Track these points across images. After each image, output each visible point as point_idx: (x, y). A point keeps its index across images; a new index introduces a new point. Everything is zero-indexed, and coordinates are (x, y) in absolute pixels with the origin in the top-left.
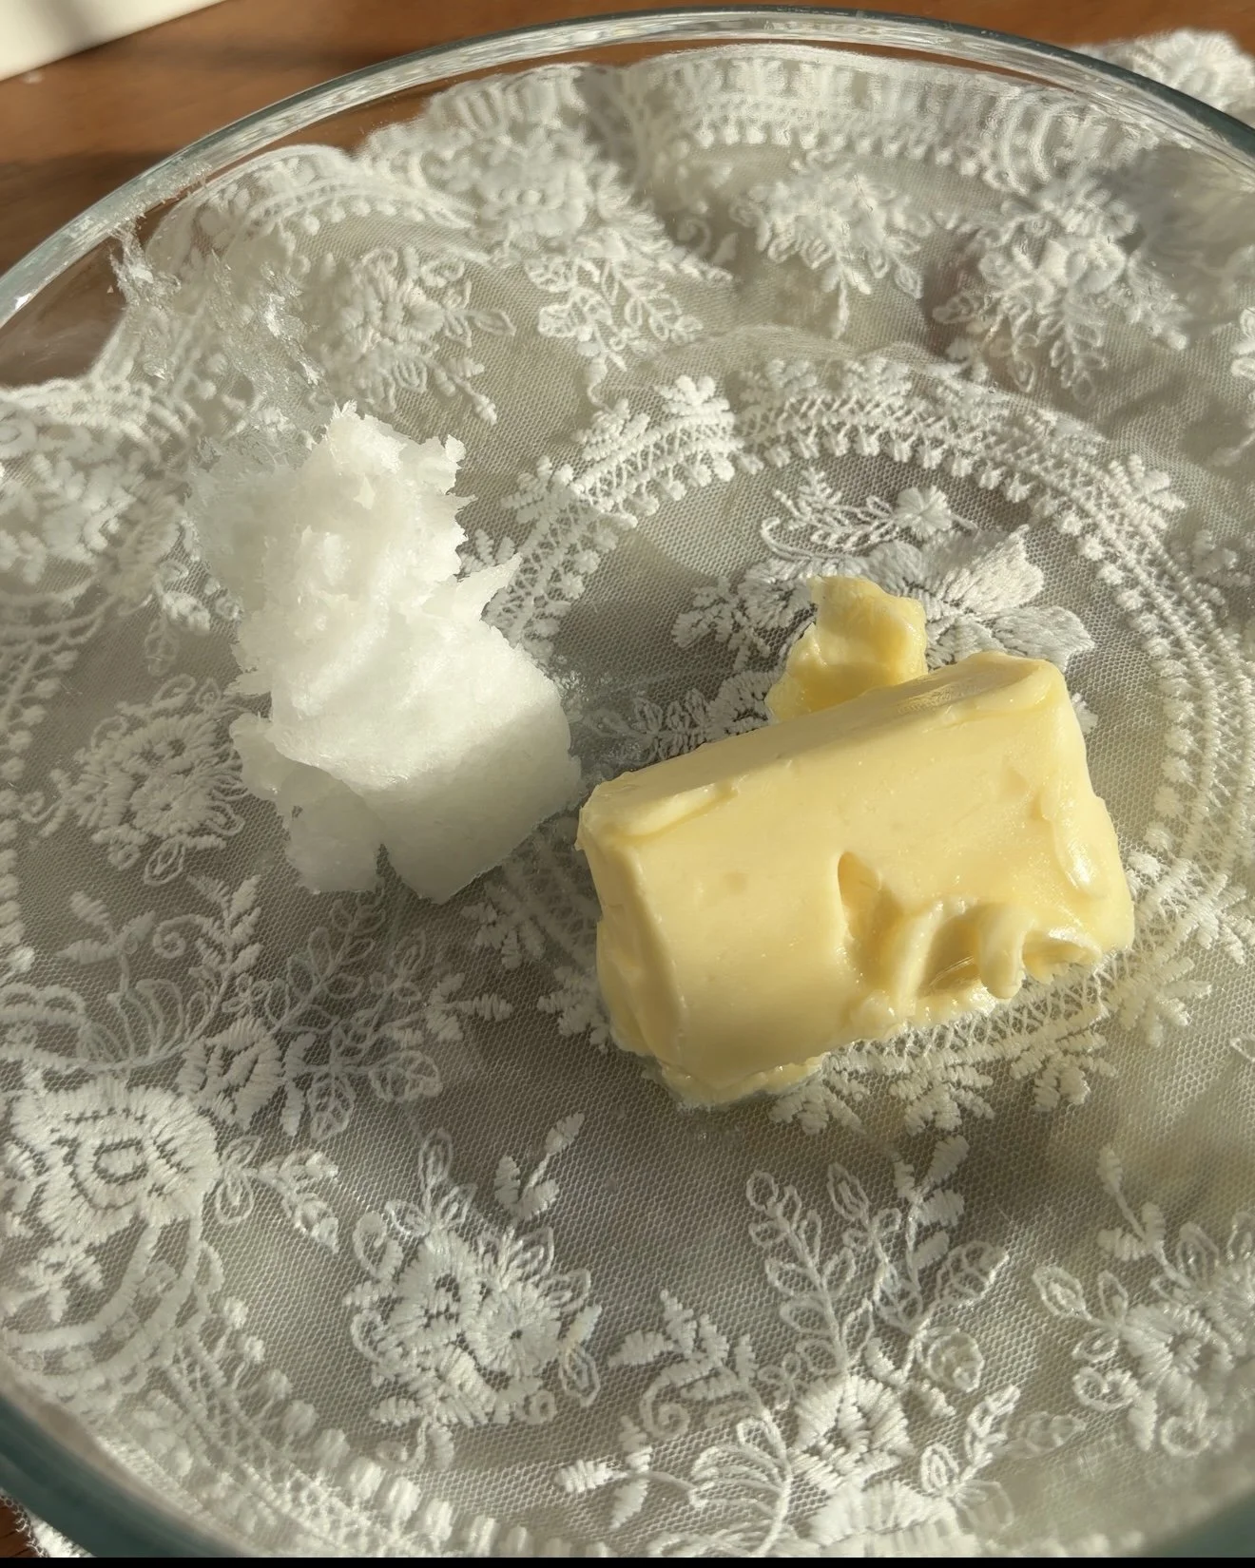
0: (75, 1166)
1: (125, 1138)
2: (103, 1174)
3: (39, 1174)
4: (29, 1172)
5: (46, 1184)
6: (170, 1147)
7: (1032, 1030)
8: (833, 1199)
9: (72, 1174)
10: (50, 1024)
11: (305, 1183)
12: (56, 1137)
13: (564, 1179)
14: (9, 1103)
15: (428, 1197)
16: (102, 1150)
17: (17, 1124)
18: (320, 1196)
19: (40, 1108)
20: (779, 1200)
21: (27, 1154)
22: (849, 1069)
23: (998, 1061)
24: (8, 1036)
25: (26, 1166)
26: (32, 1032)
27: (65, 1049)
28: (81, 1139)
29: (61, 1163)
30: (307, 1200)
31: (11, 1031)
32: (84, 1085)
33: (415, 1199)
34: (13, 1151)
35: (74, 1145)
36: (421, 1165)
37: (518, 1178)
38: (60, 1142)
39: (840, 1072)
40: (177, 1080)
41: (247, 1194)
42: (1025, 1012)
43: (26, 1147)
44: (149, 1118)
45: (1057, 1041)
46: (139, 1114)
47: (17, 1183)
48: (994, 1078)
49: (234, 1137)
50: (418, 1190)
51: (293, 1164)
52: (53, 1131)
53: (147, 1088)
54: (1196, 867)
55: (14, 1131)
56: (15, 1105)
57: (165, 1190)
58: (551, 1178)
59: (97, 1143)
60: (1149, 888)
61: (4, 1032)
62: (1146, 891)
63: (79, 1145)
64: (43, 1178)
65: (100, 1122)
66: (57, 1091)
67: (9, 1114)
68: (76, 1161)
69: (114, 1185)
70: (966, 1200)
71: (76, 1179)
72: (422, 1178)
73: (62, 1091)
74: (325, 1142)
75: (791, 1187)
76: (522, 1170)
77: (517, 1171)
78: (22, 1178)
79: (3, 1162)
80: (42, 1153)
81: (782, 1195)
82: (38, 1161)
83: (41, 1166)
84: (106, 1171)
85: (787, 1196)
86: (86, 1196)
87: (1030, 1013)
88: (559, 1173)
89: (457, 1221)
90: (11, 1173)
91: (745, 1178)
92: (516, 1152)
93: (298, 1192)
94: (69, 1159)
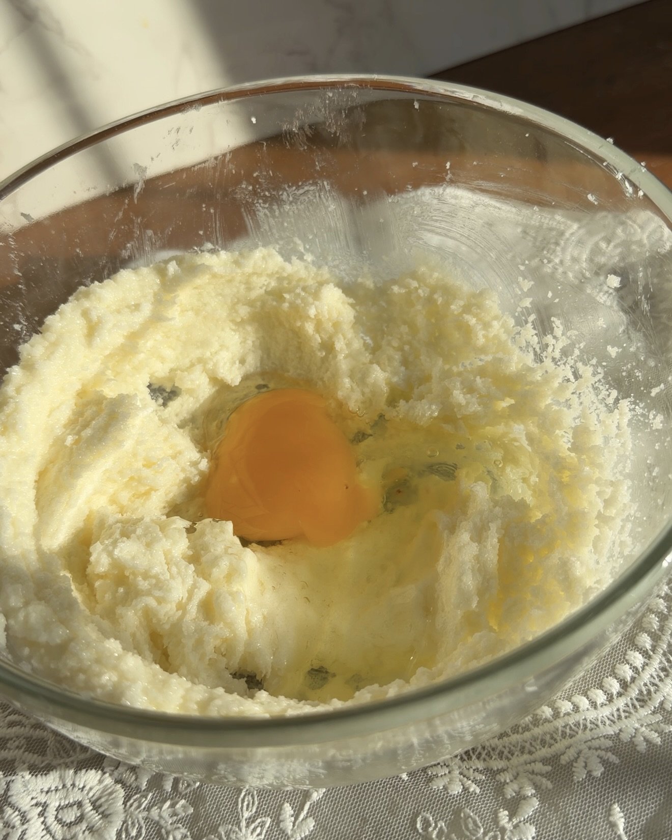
0: (45, 818)
1: (71, 801)
2: (59, 821)
3: (23, 824)
4: (18, 823)
5: (26, 829)
6: (98, 804)
7: (571, 736)
8: (463, 828)
9: (42, 823)
10: (34, 738)
11: (175, 818)
12: (34, 802)
13: (317, 817)
14: (8, 784)
15: (243, 824)
16: (59, 809)
17: (12, 795)
18: (183, 826)
19: (25, 786)
20: (435, 829)
21: (17, 813)
22: (474, 768)
23: (554, 757)
24: (8, 745)
25: (16, 820)
26: (22, 742)
27: (41, 752)
28: (48, 802)
29: (37, 817)
30: (176, 829)
31: (10, 742)
32: (51, 773)
33: (236, 824)
34: (9, 811)
35: (45, 806)
36: (240, 806)
37: (292, 816)
38: (37, 805)
39: (469, 769)
40: (103, 765)
41: (141, 828)
42: (568, 727)
43: (16, 808)
44: (87, 788)
45: (585, 742)
46: (81, 786)
47: (10, 830)
48: (552, 766)
49: (136, 794)
50: (238, 819)
51: (168, 808)
52: (32, 799)
53: (87, 771)
54: (663, 659)
55: (9, 800)
56: (11, 784)
57: (94, 829)
58: (311, 816)
59: (57, 804)
60: (637, 676)
61: (6, 743)
62: (635, 678)
63: (47, 806)
64: (25, 827)
65: (58, 793)
66: (36, 776)
67: (8, 789)
68: (46, 815)
69: (65, 828)
70: (536, 829)
71: (45, 825)
72: (241, 813)
73: (39, 776)
74: (186, 794)
75: (441, 821)
76: (294, 811)
77: (292, 812)
78: (13, 827)
79: (3, 818)
80: (25, 812)
81: (436, 826)
82: (23, 817)
83: (24, 820)
84: (61, 819)
85: (439, 826)
86: (51, 834)
87: (571, 727)
88: (315, 814)
89: (260, 837)
90: (7, 824)
91: (417, 816)
92: (291, 801)
93: (171, 824)
94: (41, 814)
